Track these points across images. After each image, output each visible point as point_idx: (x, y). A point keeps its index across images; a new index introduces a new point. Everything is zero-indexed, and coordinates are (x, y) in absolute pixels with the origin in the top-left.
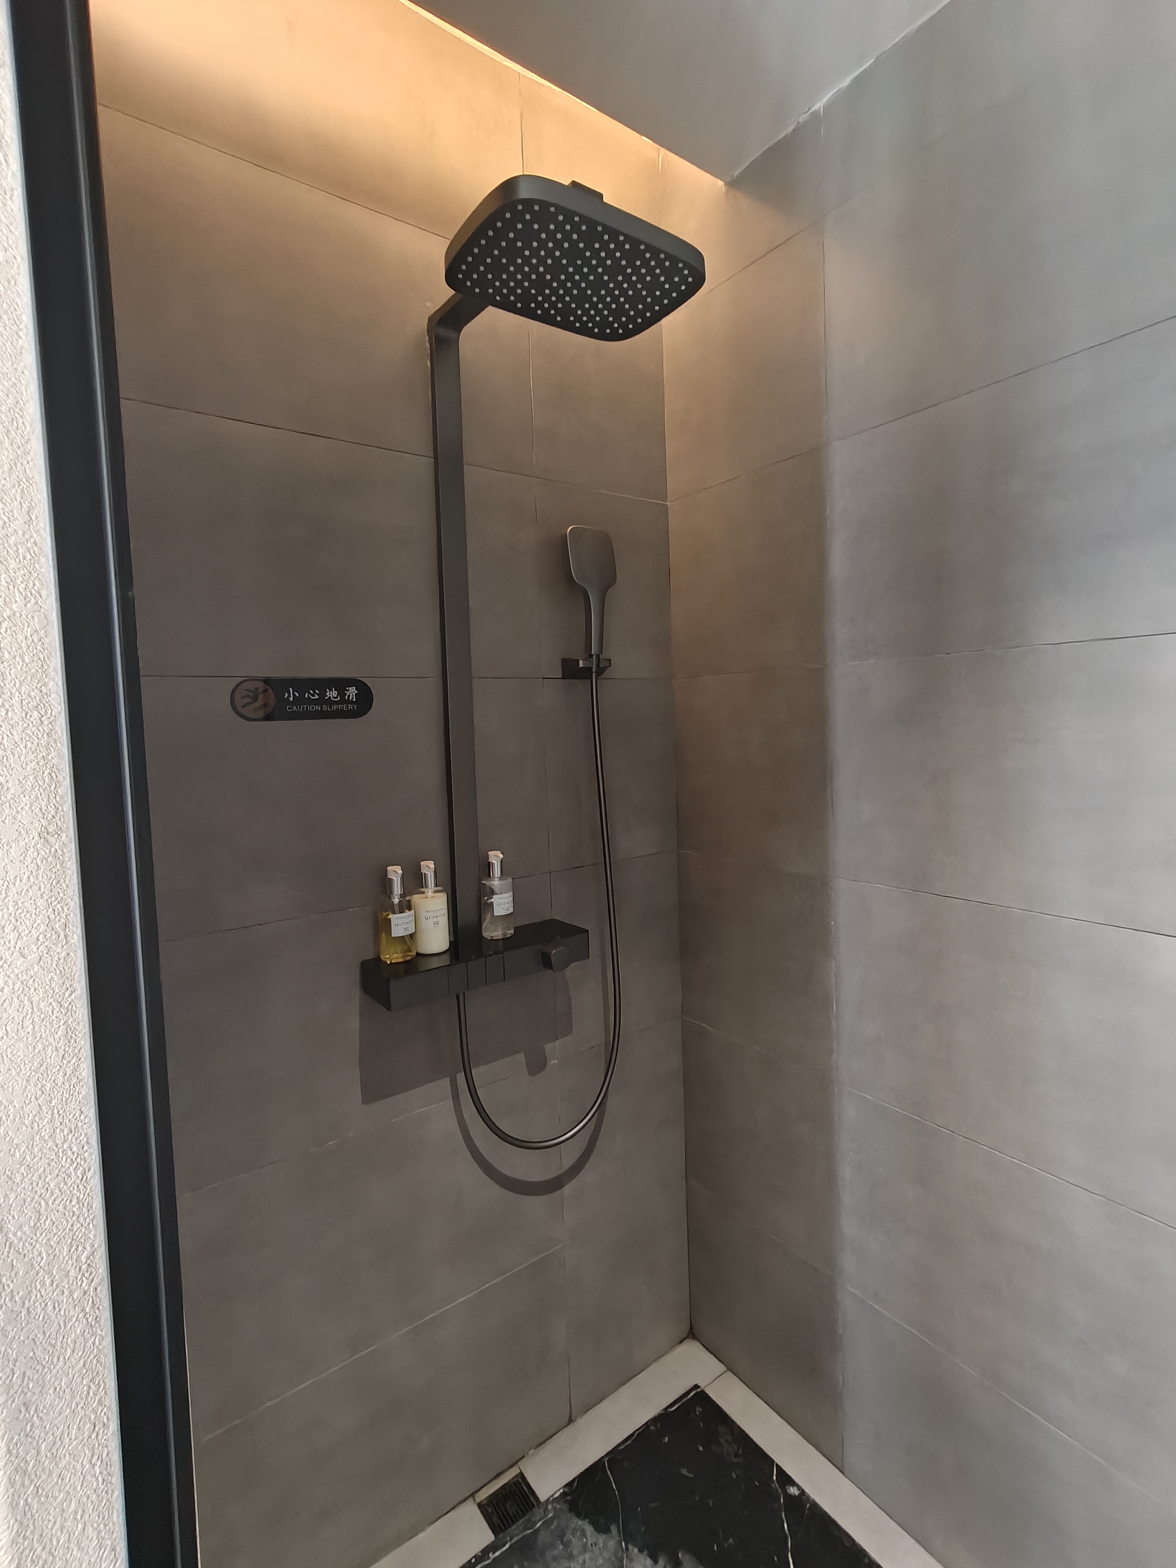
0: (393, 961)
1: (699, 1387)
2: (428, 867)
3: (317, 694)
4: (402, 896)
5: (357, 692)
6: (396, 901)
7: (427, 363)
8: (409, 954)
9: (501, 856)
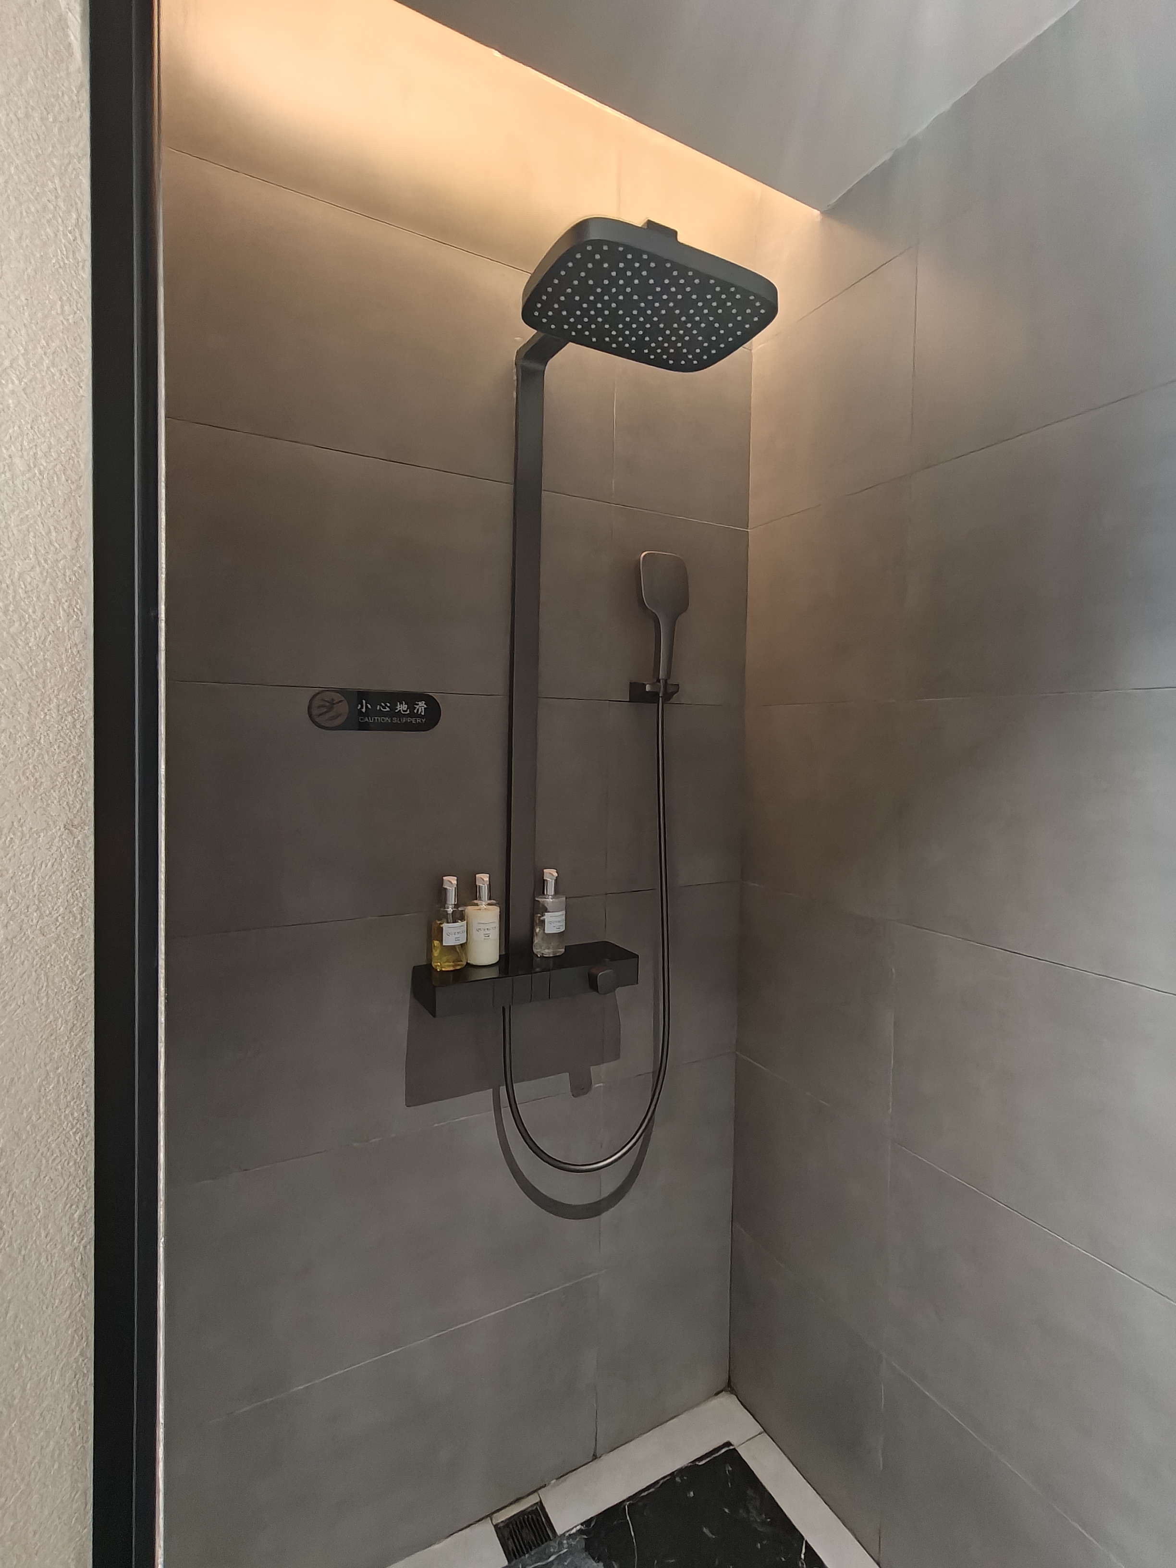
0: (443, 969)
1: (731, 1445)
2: (483, 879)
3: (388, 707)
4: (456, 906)
5: (425, 706)
6: (450, 910)
7: (513, 394)
8: (461, 963)
9: (556, 874)
